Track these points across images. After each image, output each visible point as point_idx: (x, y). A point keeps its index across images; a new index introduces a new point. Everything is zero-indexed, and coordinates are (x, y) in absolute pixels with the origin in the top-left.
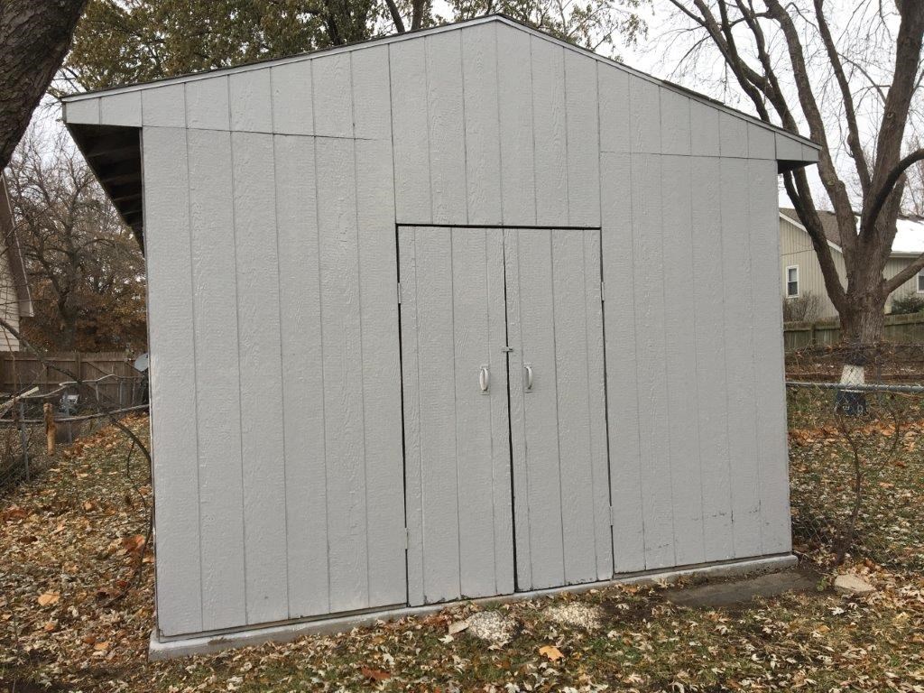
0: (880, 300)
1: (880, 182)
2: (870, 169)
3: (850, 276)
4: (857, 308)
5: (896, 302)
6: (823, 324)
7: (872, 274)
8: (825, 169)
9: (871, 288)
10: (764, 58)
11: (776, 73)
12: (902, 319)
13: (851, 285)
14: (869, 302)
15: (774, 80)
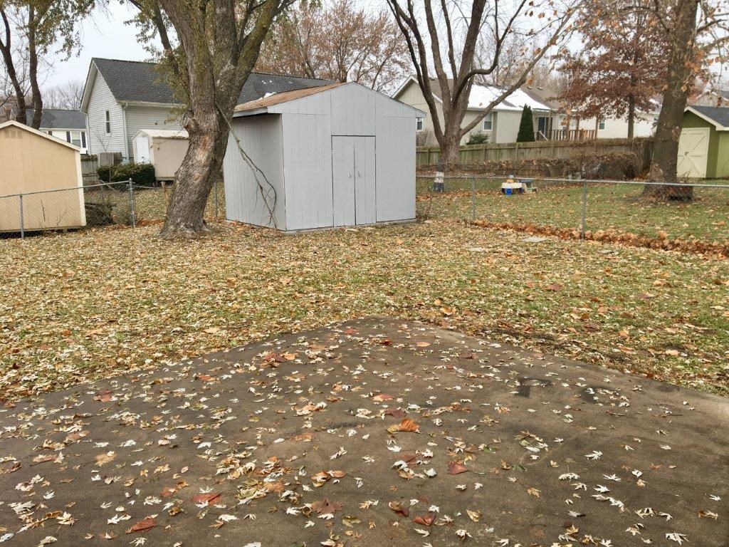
0: (458, 139)
1: (461, 78)
2: (458, 71)
3: (446, 126)
4: (448, 143)
5: (472, 137)
6: (434, 148)
7: (456, 126)
8: (438, 66)
9: (455, 133)
10: (410, 9)
11: (415, 18)
12: (470, 147)
13: (446, 131)
14: (453, 140)
15: (415, 21)
